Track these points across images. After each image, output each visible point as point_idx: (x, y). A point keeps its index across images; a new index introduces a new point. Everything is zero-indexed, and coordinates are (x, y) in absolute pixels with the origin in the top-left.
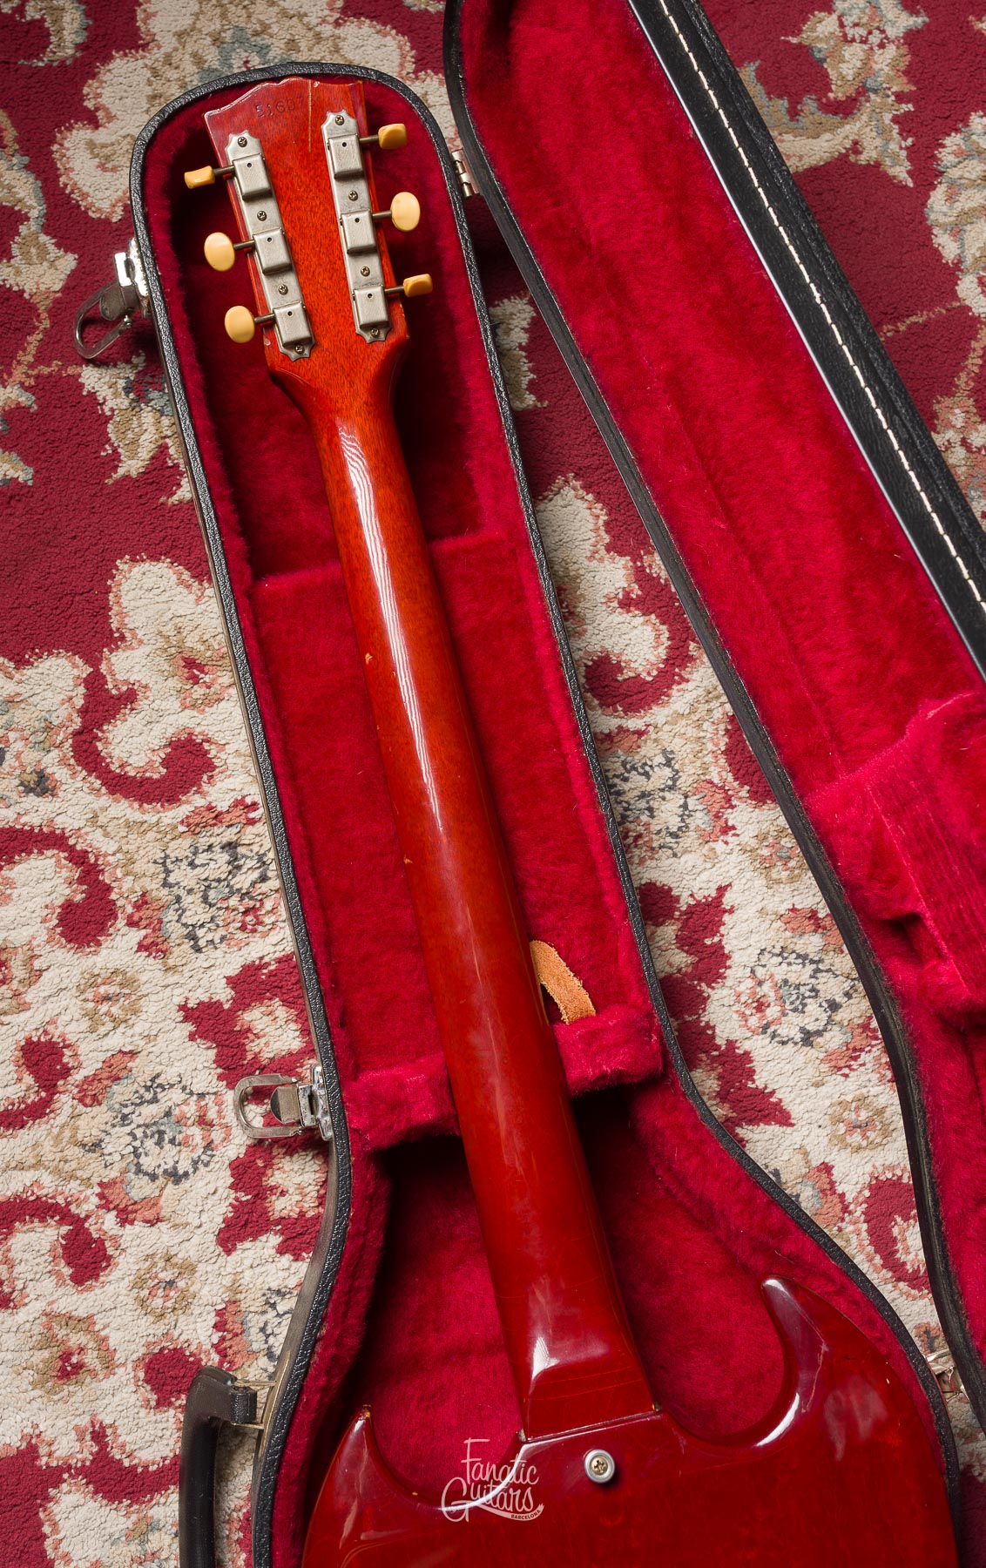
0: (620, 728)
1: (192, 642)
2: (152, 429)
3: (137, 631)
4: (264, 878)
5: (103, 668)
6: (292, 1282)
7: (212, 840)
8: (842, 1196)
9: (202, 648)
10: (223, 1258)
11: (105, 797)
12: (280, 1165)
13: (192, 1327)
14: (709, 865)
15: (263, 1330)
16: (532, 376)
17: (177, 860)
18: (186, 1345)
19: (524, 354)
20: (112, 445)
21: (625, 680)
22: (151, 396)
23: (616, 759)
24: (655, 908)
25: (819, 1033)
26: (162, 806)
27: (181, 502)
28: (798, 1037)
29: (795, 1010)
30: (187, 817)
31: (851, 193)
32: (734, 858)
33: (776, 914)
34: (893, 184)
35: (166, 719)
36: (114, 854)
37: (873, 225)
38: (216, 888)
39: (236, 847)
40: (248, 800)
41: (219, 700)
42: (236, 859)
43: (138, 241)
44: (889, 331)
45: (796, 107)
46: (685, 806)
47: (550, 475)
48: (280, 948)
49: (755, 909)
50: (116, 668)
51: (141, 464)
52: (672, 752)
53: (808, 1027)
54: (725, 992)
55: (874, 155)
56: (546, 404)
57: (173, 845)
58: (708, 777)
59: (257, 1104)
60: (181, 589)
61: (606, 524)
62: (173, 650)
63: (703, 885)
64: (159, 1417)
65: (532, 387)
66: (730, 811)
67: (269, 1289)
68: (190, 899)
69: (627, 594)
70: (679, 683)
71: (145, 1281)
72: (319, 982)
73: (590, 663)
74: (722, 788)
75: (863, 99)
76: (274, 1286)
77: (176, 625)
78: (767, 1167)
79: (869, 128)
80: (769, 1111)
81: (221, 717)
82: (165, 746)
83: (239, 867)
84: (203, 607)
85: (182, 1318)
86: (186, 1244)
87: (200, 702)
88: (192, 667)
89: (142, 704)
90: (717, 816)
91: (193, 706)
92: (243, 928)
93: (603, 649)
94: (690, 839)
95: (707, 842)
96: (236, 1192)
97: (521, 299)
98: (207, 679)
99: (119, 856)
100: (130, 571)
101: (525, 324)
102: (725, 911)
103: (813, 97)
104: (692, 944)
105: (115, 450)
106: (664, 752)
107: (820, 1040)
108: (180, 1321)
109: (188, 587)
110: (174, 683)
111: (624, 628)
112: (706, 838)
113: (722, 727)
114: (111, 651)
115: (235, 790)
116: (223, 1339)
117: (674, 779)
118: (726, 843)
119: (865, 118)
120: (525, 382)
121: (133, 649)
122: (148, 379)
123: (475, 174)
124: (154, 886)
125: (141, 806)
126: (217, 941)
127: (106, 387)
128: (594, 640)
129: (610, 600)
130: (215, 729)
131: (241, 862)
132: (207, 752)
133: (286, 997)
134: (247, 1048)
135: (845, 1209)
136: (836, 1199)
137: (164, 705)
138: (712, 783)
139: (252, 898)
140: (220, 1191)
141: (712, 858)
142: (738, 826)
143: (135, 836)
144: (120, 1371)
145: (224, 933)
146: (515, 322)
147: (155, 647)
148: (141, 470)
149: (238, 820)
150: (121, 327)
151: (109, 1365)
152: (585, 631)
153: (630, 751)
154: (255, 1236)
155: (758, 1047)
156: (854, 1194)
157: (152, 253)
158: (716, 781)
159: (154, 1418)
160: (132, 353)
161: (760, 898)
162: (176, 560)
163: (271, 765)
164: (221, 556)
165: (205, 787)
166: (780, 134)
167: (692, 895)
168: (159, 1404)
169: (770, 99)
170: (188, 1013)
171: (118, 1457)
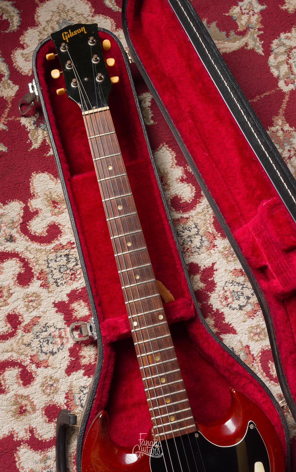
0: (181, 217)
1: (54, 196)
2: (41, 135)
3: (38, 193)
4: (77, 265)
5: (29, 204)
6: (88, 384)
7: (61, 254)
8: (253, 355)
9: (57, 198)
10: (67, 377)
11: (30, 242)
12: (84, 349)
13: (58, 398)
14: (209, 257)
15: (79, 398)
16: (152, 115)
17: (51, 260)
18: (57, 403)
19: (150, 109)
20: (30, 140)
21: (182, 203)
22: (41, 125)
23: (180, 226)
24: (193, 270)
25: (244, 306)
26: (47, 244)
27: (50, 155)
28: (238, 307)
29: (237, 299)
30: (54, 247)
31: (245, 58)
32: (217, 254)
33: (230, 271)
34: (258, 55)
35: (47, 219)
36: (33, 259)
37: (252, 67)
38: (63, 268)
39: (68, 256)
40: (72, 242)
41: (63, 213)
42: (68, 259)
43: (35, 80)
44: (258, 98)
45: (228, 34)
46: (202, 240)
47: (158, 144)
48: (82, 285)
49: (223, 270)
50: (32, 204)
51: (38, 145)
52: (197, 224)
53: (241, 304)
54: (215, 294)
55: (252, 47)
56: (157, 123)
57: (50, 255)
58: (208, 231)
59: (76, 331)
60: (51, 181)
61: (176, 157)
62: (49, 199)
63: (208, 263)
64: (49, 425)
65: (152, 118)
66: (215, 240)
67: (81, 386)
68: (55, 271)
69: (182, 177)
70: (199, 203)
71: (44, 384)
72: (92, 293)
73: (172, 198)
74: (213, 234)
75: (248, 30)
76: (83, 385)
77: (49, 191)
78: (230, 347)
79: (250, 39)
80: (230, 330)
81: (63, 218)
82: (47, 227)
83: (69, 261)
84: (57, 186)
85: (55, 395)
86: (56, 373)
87: (57, 213)
88: (55, 203)
89: (40, 214)
90: (211, 242)
91: (55, 215)
92: (71, 279)
93: (176, 194)
94: (203, 249)
95: (208, 250)
96: (71, 357)
97: (148, 93)
98: (59, 206)
99: (34, 259)
100: (36, 176)
101: (150, 100)
102: (214, 270)
103: (233, 31)
104: (205, 280)
105: (31, 141)
106: (195, 224)
107: (244, 308)
108: (55, 396)
109: (53, 180)
110: (49, 208)
111: (182, 188)
112: (208, 249)
113: (212, 216)
114: (31, 199)
115: (68, 239)
116: (68, 401)
117: (198, 232)
118: (214, 250)
119: (249, 36)
120: (150, 117)
121: (37, 199)
122: (40, 120)
123: (133, 56)
124: (45, 268)
125: (40, 244)
126: (63, 283)
127: (28, 123)
128: (173, 191)
129: (177, 179)
130: (61, 221)
131: (70, 260)
132: (59, 228)
133: (84, 299)
134: (73, 314)
135: (254, 359)
136: (251, 356)
137: (47, 215)
138: (209, 232)
139: (73, 270)
140: (66, 357)
141: (210, 255)
142: (218, 245)
143: (39, 253)
144: (38, 412)
145: (65, 281)
146: (147, 100)
147: (44, 198)
148: (39, 147)
149: (69, 248)
150: (31, 105)
151: (34, 410)
152: (170, 189)
153: (184, 224)
154: (76, 370)
155: (226, 311)
156: (256, 354)
157: (39, 83)
158: (211, 232)
159: (48, 425)
160: (35, 113)
161: (225, 266)
162: (49, 172)
163: (77, 229)
164: (61, 169)
165: (59, 238)
166: (224, 42)
167: (204, 266)
168: (49, 421)
169: (220, 32)
170: (55, 305)
171: (37, 437)
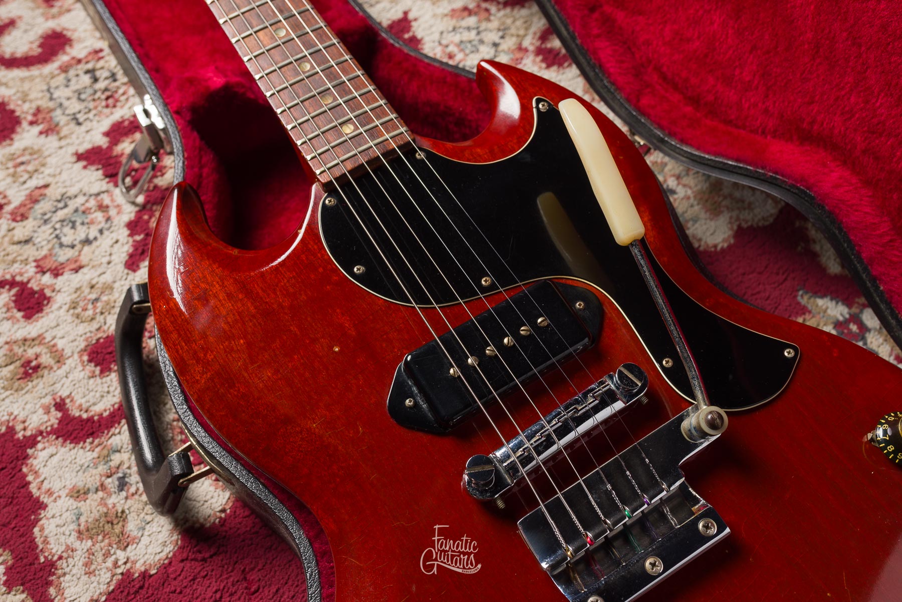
7: (78, 71)
10: (132, 275)
17: (57, 87)
26: (42, 65)
30: (60, 66)
33: (443, 15)
35: (37, 27)
36: (14, 95)
38: (85, 92)
39: (94, 71)
40: (98, 49)
41: (69, 11)
49: (429, 16)
57: (53, 81)
64: (104, 379)
68: (69, 102)
81: (73, 17)
82: (39, 39)
83: (98, 79)
85: (109, 317)
86: (103, 275)
87: (56, 15)
89: (20, 24)
91: (53, 17)
92: (107, 106)
96: (133, 237)
98: (59, 3)
99: (18, 95)
102: (411, 21)
108: (107, 319)
110: (39, 11)
115: (88, 46)
124: (44, 102)
126: (92, 117)
130: (68, 24)
132: (66, 35)
137: (35, 21)
139: (109, 91)
140: (122, 240)
143: (27, 83)
145: (95, 112)
149: (92, 59)
159: (101, 382)
161: (430, 10)
165: (68, 50)
167: (389, 20)
170: (80, 157)
171: (77, 414)
